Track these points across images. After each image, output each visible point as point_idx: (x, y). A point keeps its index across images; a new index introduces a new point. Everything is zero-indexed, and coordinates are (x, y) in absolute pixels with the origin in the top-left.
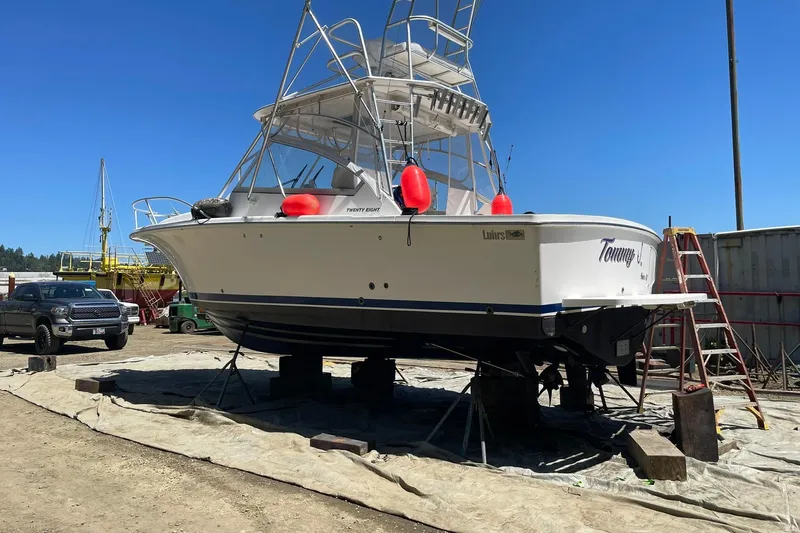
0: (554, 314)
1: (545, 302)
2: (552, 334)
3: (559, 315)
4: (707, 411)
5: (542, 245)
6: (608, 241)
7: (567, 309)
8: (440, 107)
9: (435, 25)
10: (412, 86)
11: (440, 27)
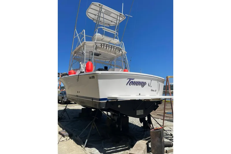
0: (106, 101)
1: (101, 97)
2: (104, 108)
3: (107, 102)
4: (159, 137)
5: (99, 80)
6: (130, 79)
7: (111, 100)
8: (109, 49)
9: (104, 29)
10: (96, 43)
11: (105, 29)
